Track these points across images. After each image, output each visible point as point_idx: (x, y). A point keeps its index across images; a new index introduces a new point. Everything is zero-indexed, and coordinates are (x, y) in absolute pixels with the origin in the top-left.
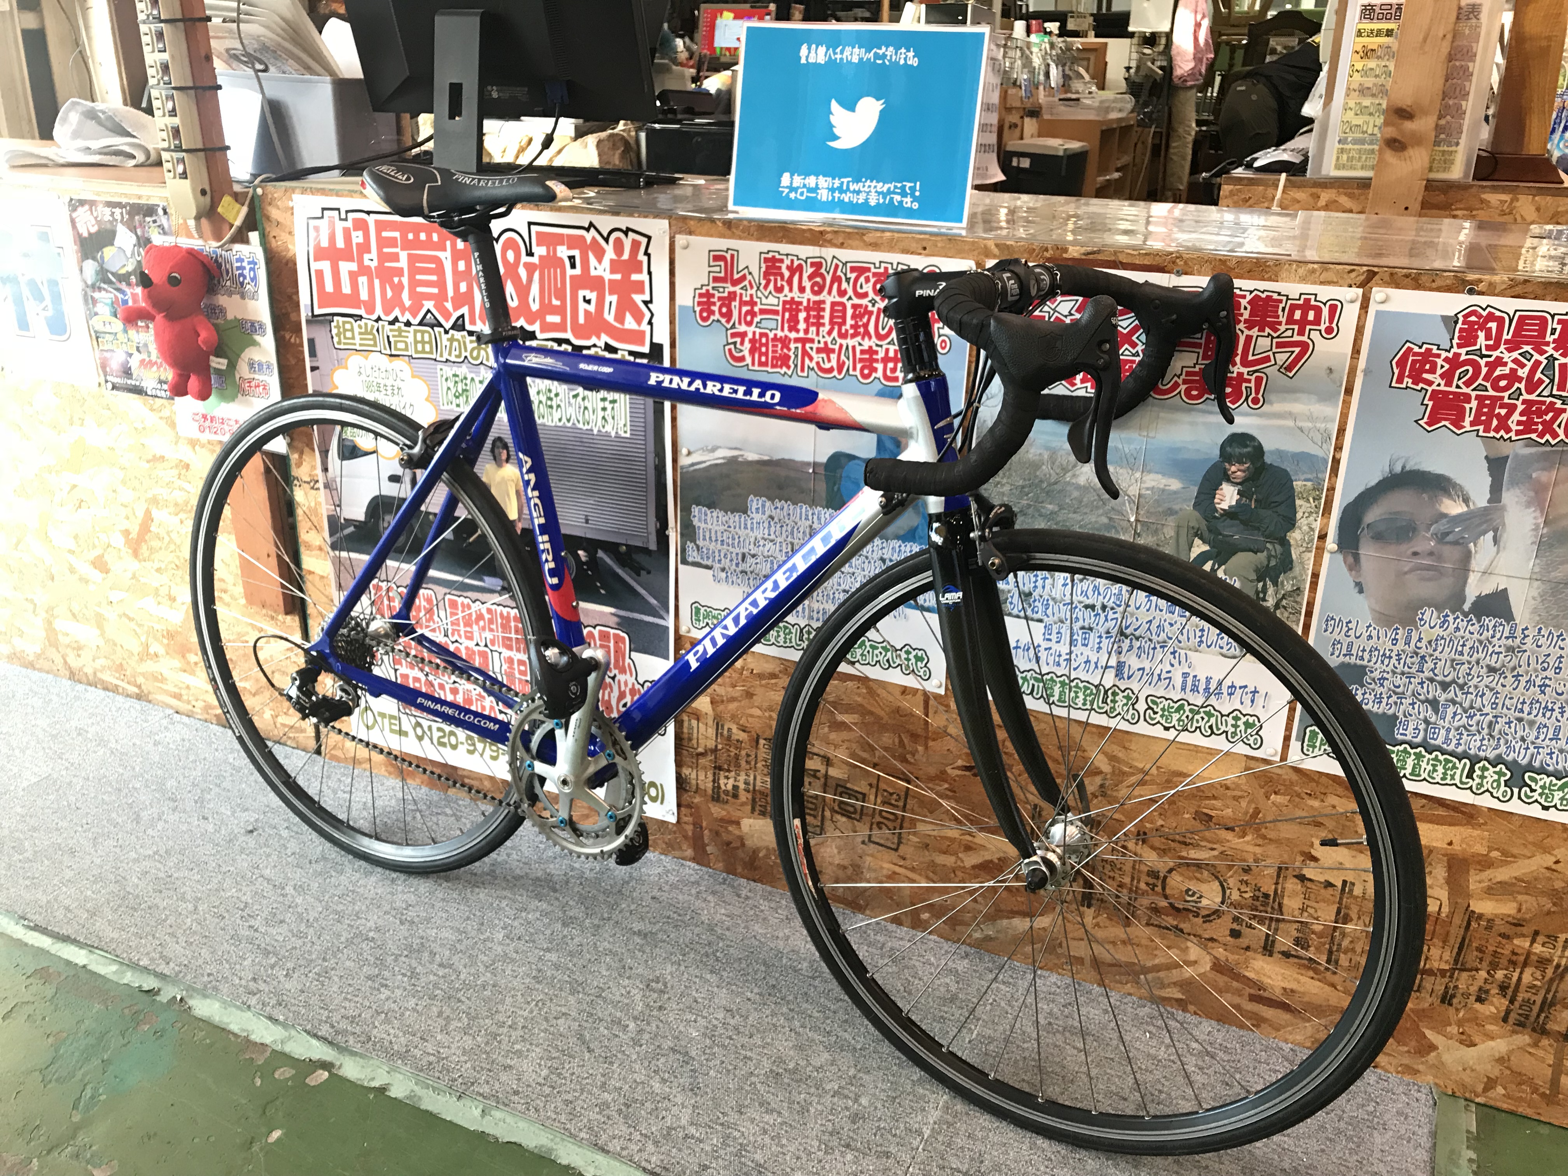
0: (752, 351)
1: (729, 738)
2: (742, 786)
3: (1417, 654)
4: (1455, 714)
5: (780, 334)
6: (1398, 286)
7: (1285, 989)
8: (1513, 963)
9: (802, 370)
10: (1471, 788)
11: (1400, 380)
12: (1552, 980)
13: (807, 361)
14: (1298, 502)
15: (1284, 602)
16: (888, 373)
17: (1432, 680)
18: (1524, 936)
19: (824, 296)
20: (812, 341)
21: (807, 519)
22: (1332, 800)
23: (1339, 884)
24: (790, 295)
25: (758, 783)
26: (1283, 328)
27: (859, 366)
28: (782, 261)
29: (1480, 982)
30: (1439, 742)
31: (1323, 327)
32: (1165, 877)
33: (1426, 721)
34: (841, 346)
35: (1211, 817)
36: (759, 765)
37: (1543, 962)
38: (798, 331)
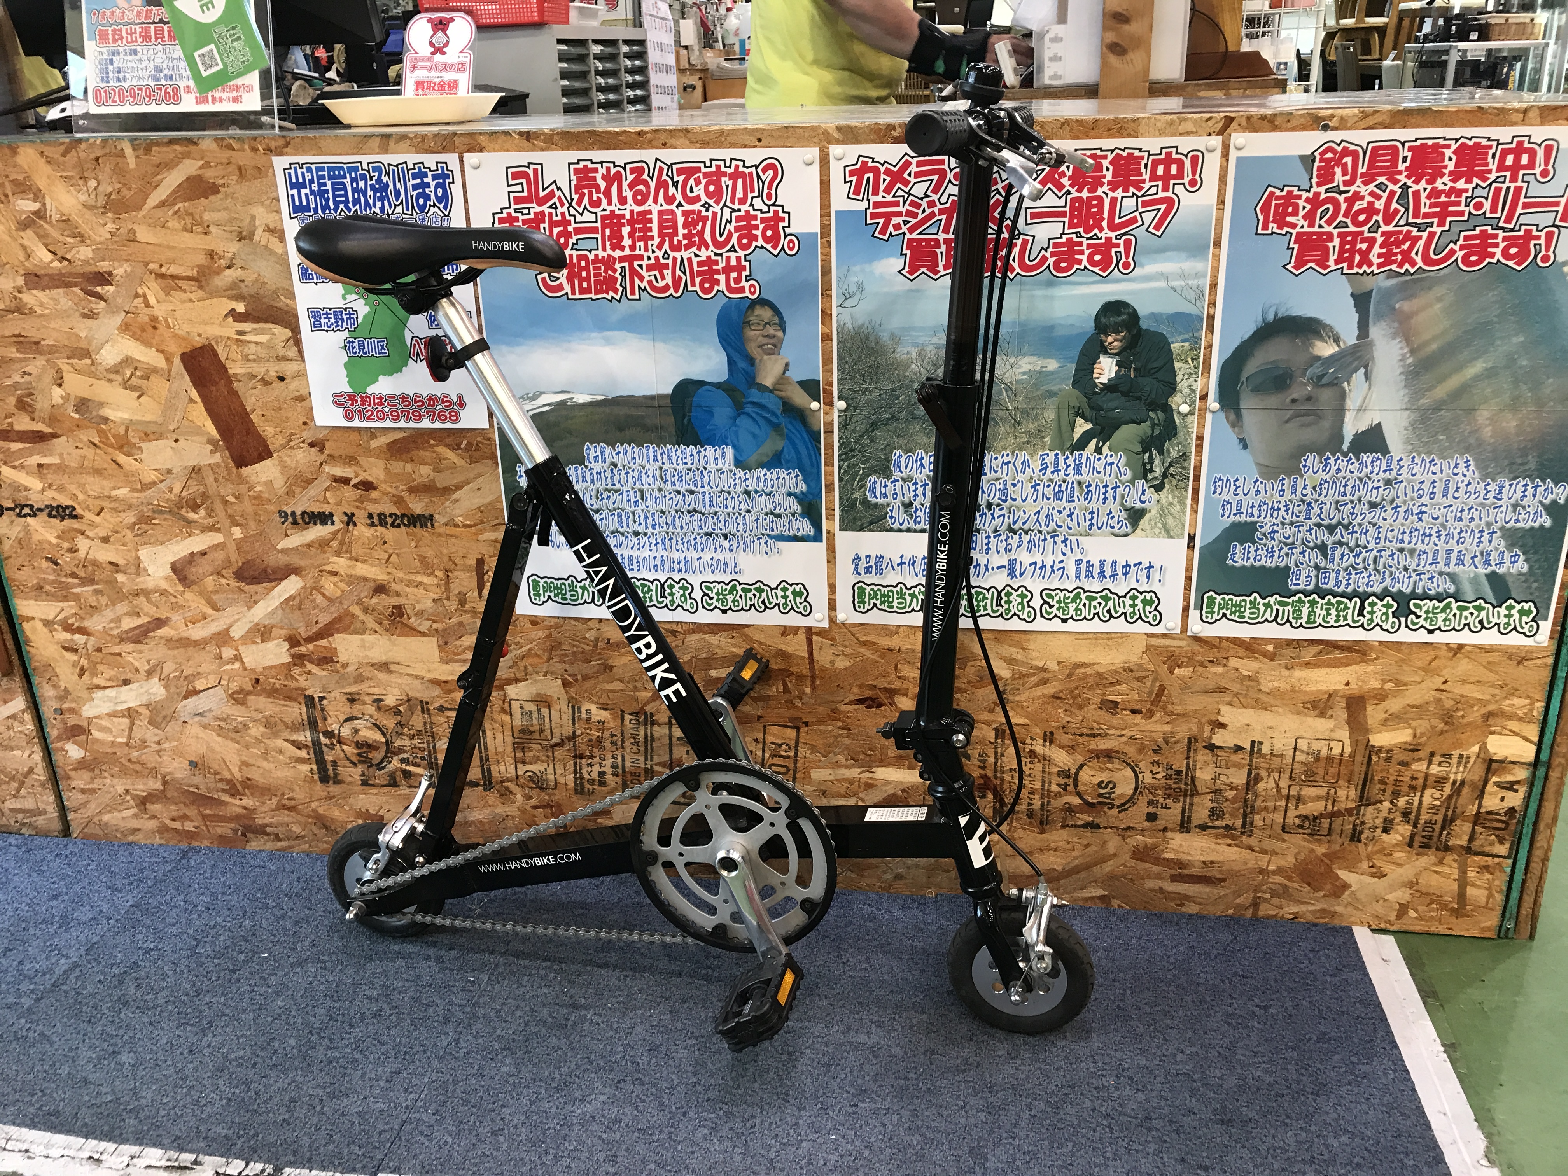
0: (570, 279)
1: (588, 720)
2: (609, 770)
3: (1303, 501)
4: (1343, 555)
5: (601, 254)
6: (1255, 130)
7: (1204, 862)
8: (1413, 788)
9: (633, 293)
10: (1362, 626)
11: (1265, 227)
12: (1450, 797)
13: (637, 281)
14: (1177, 365)
15: (1171, 470)
16: (732, 284)
17: (1319, 525)
18: (1420, 759)
19: (649, 205)
20: (641, 257)
21: (656, 460)
22: (1234, 662)
23: (1248, 746)
24: (609, 208)
25: (628, 764)
26: (1146, 186)
27: (698, 280)
28: (596, 170)
29: (1384, 814)
30: (1330, 585)
31: (1186, 180)
32: (1077, 774)
33: (1317, 567)
34: (675, 259)
35: (1116, 704)
36: (626, 744)
37: (1440, 781)
38: (622, 248)
